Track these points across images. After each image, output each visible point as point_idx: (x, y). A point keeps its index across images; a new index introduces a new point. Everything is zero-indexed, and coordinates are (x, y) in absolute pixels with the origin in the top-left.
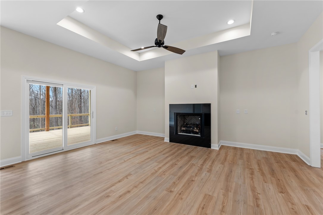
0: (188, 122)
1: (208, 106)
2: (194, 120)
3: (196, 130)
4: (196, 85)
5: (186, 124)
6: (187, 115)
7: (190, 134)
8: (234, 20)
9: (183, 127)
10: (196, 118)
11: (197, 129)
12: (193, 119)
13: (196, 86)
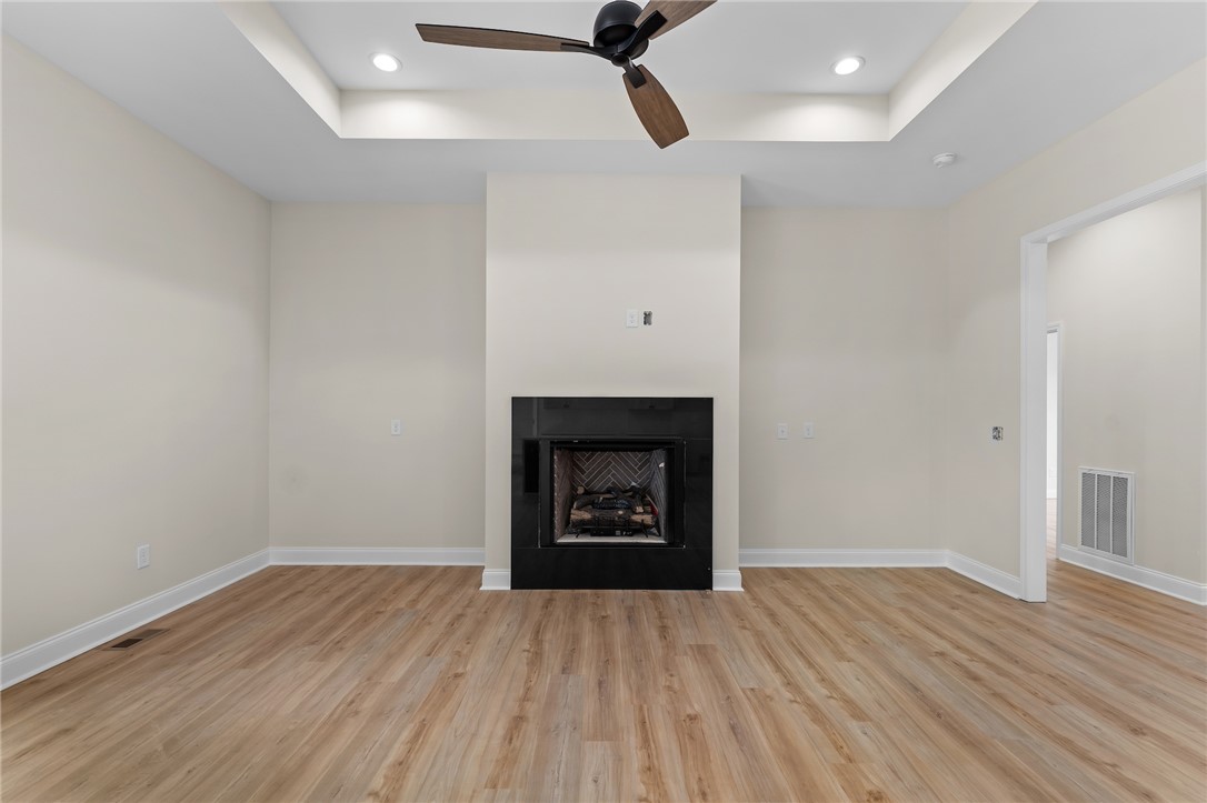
0: (592, 481)
1: (702, 409)
2: (617, 471)
3: (641, 516)
4: (648, 310)
5: (587, 493)
6: (587, 450)
7: (613, 535)
8: (863, 60)
9: (578, 509)
10: (626, 463)
11: (645, 512)
12: (614, 467)
13: (647, 318)
